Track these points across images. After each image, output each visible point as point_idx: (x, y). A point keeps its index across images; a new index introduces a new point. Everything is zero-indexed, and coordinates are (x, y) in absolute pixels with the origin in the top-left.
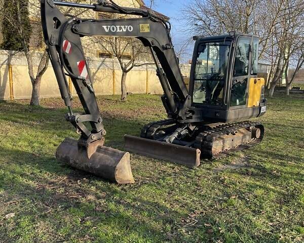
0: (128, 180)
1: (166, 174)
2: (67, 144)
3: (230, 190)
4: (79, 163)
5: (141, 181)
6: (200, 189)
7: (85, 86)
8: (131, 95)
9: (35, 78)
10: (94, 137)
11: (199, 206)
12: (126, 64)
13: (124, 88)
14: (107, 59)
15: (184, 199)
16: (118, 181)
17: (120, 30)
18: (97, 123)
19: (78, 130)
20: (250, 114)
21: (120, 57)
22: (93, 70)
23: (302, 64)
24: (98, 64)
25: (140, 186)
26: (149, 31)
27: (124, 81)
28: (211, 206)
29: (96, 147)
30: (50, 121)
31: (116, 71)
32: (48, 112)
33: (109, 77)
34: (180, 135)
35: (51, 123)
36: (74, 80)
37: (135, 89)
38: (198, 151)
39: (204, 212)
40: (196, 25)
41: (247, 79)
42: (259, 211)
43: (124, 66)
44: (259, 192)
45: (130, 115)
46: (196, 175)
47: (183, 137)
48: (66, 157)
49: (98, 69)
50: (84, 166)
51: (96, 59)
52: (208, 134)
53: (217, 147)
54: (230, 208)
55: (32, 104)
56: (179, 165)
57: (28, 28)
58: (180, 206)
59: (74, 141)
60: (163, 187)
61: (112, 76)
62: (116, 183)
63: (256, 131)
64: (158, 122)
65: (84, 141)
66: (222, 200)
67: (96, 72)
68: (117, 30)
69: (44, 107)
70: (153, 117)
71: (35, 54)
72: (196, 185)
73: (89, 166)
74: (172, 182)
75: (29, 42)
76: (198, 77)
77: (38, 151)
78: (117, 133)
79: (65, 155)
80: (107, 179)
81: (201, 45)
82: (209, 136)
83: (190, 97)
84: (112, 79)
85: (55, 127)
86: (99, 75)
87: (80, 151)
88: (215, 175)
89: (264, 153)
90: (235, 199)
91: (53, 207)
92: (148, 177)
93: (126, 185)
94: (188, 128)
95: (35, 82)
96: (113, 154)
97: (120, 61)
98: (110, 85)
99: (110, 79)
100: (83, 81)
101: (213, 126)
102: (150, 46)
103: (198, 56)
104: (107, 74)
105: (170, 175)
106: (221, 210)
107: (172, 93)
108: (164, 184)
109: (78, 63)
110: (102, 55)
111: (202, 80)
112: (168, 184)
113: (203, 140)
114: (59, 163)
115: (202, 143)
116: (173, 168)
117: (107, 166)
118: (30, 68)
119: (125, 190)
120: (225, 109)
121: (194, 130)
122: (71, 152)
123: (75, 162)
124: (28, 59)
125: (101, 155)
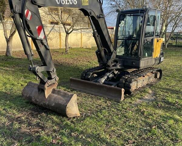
0: (75, 114)
1: (101, 107)
2: (30, 86)
3: (150, 121)
4: (39, 101)
5: (85, 114)
6: (129, 120)
7: (43, 45)
8: (71, 48)
9: (9, 38)
10: (50, 82)
11: (130, 136)
12: (68, 29)
13: (67, 44)
14: (56, 26)
15: (118, 130)
16: (68, 116)
17: (68, 3)
18: (52, 72)
19: (38, 77)
20: (154, 63)
21: (64, 24)
22: (47, 33)
23: (174, 29)
24: (50, 29)
25: (84, 119)
26: (88, 4)
27: (67, 40)
28: (140, 136)
29: (51, 90)
30: (19, 67)
31: (61, 33)
32: (17, 61)
33: (57, 37)
34: (108, 78)
35: (19, 68)
36: (34, 40)
37: (74, 45)
38: (123, 90)
39: (136, 141)
40: (111, 4)
41: (153, 39)
42: (175, 139)
43: (67, 30)
44: (171, 122)
45: (72, 62)
46: (123, 108)
47: (110, 79)
48: (29, 96)
49: (50, 32)
50: (43, 104)
51: (49, 25)
52: (128, 77)
53: (134, 86)
54: (154, 137)
55: (6, 55)
56: (110, 100)
57: (3, 5)
58: (117, 137)
59: (35, 84)
60: (102, 119)
61: (59, 37)
62: (67, 117)
63: (157, 74)
64: (93, 68)
65: (42, 85)
66: (146, 130)
67: (49, 34)
68: (65, 3)
69: (15, 57)
70: (87, 63)
71: (9, 22)
72: (125, 117)
73: (47, 104)
74: (107, 114)
75: (4, 14)
76: (120, 38)
77: (10, 90)
78: (64, 75)
79: (28, 95)
80: (60, 114)
81: (122, 16)
82: (129, 78)
83: (115, 52)
84: (59, 39)
85: (22, 71)
86: (51, 36)
87: (39, 93)
88: (136, 108)
89: (164, 89)
90: (155, 128)
91: (19, 141)
92: (89, 110)
93: (74, 117)
94: (113, 73)
95: (8, 41)
96: (65, 95)
97: (64, 27)
98: (58, 42)
99: (58, 38)
100: (41, 41)
101: (130, 71)
102: (89, 16)
103: (120, 23)
104: (55, 35)
105: (105, 108)
106: (147, 139)
107: (103, 49)
108: (102, 116)
109: (37, 27)
110: (52, 23)
111: (122, 39)
112: (105, 117)
113: (125, 82)
114: (24, 100)
115: (125, 84)
116: (106, 102)
117: (60, 104)
118: (5, 31)
119: (74, 123)
120: (139, 60)
121: (117, 74)
122: (33, 93)
123: (36, 100)
124: (3, 25)
125: (55, 95)
